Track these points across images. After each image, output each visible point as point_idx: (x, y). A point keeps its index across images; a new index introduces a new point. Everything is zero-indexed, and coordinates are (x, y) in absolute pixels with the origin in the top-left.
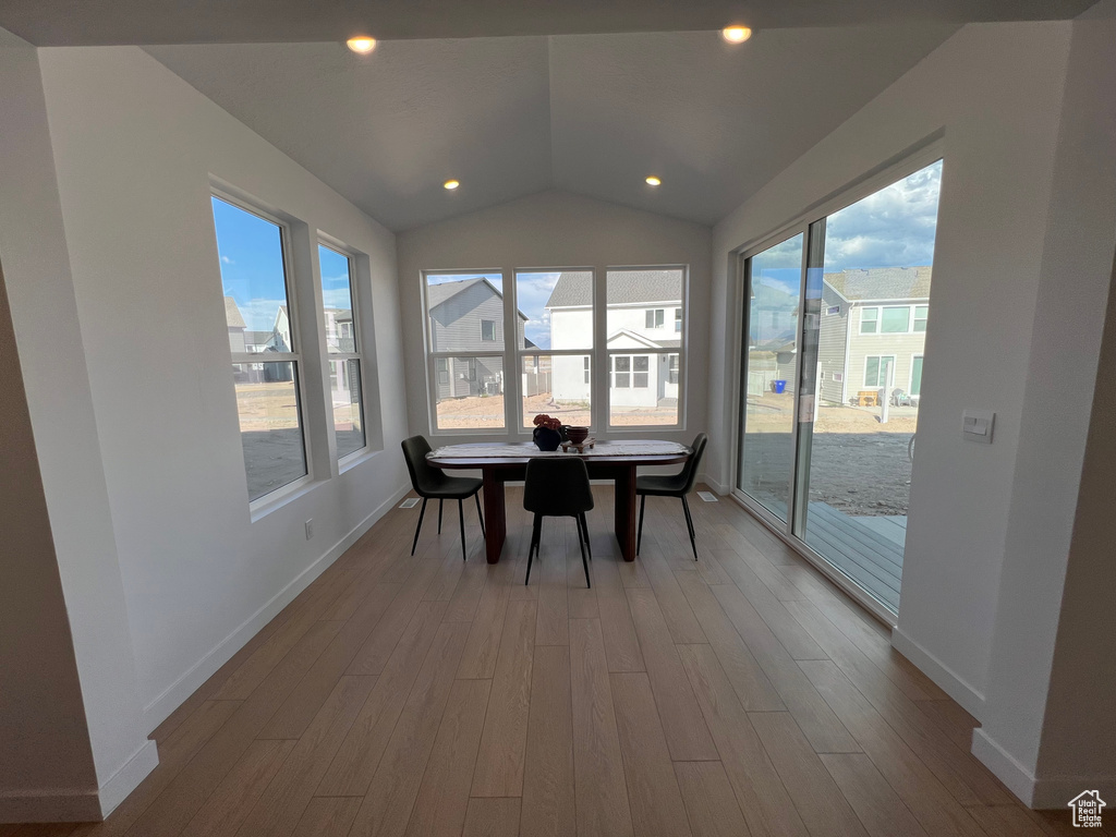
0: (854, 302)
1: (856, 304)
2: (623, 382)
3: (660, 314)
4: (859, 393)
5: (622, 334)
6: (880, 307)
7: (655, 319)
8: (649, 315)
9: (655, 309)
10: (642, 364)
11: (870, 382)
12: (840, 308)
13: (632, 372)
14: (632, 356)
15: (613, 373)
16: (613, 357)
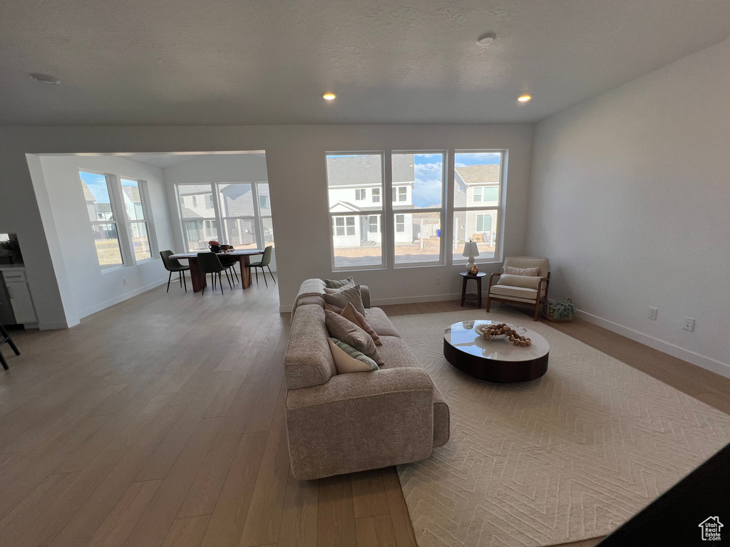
0: (469, 184)
1: (471, 186)
2: (341, 232)
3: (363, 191)
4: (474, 235)
5: (338, 204)
6: (483, 187)
7: (360, 195)
8: (357, 192)
9: (360, 189)
10: (351, 222)
11: (479, 228)
12: (464, 188)
13: (345, 226)
14: (345, 217)
15: (335, 227)
16: (334, 218)
